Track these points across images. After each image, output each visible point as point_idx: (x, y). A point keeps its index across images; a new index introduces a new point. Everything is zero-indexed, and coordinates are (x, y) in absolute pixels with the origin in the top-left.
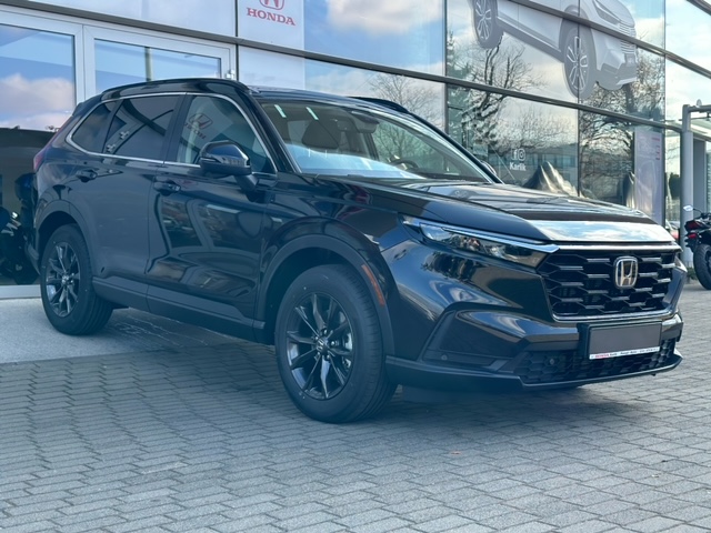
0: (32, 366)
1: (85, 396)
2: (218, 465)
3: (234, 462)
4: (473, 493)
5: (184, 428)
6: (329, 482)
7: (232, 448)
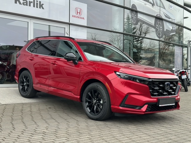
0: (14, 105)
1: (26, 113)
2: (55, 130)
3: (59, 130)
4: (114, 139)
5: (49, 121)
6: (80, 135)
7: (59, 126)
